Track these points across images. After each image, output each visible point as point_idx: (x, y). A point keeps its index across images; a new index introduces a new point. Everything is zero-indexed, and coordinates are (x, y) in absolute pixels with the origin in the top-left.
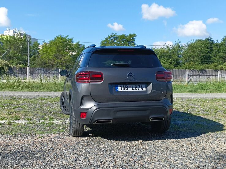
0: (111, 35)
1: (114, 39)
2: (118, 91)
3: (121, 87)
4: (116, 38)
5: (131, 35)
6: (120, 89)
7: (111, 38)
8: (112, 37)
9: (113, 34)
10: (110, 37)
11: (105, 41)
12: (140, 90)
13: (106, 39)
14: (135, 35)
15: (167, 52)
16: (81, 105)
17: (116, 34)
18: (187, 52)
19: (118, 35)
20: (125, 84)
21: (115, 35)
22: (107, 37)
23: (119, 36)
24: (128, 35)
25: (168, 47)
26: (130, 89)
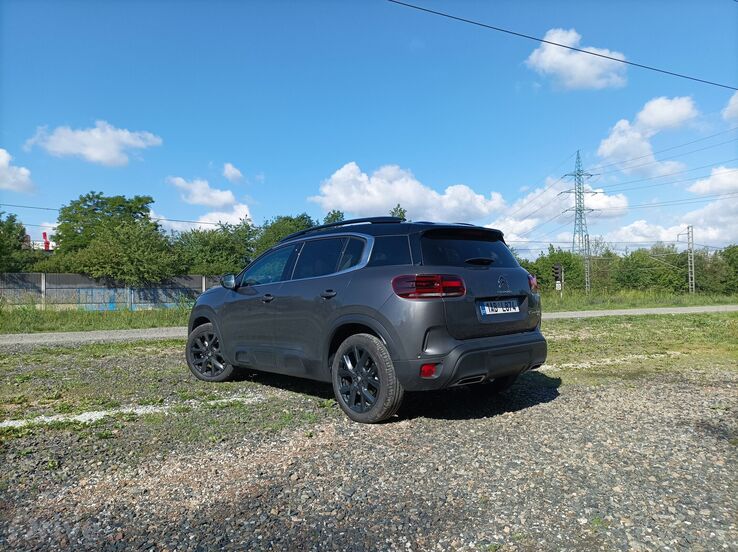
0: (88, 196)
1: (97, 204)
2: (485, 315)
3: (488, 305)
4: (103, 203)
5: (139, 199)
6: (488, 311)
7: (88, 203)
8: (90, 199)
9: (92, 193)
10: (84, 200)
11: (70, 209)
12: (513, 311)
13: (75, 204)
14: (149, 200)
15: (227, 241)
16: (424, 347)
17: (101, 193)
18: (265, 240)
19: (105, 196)
20: (492, 300)
21: (98, 197)
22: (78, 199)
23: (108, 199)
24: (133, 198)
25: (224, 228)
26: (500, 311)
